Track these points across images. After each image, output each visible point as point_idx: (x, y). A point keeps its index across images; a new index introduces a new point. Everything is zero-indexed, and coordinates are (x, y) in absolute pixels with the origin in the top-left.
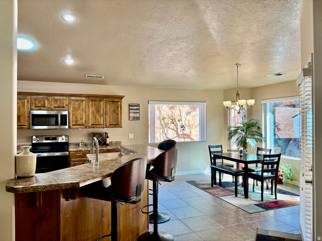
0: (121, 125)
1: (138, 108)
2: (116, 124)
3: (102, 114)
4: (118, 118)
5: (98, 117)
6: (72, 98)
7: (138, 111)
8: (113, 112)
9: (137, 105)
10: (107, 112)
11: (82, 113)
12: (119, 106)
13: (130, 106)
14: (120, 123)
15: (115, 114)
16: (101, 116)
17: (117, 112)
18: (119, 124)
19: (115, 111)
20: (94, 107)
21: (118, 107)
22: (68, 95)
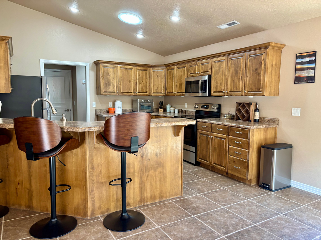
0: (263, 91)
1: (314, 58)
2: (256, 90)
3: (241, 76)
4: (259, 80)
5: (236, 81)
6: (215, 59)
7: (313, 65)
8: (254, 72)
9: (312, 53)
10: (247, 72)
11: (221, 77)
12: (263, 62)
13: (297, 57)
14: (262, 88)
15: (256, 75)
16: (239, 78)
17: (258, 71)
18: (261, 90)
19: (256, 69)
20: (233, 67)
21: (261, 63)
22: (211, 56)
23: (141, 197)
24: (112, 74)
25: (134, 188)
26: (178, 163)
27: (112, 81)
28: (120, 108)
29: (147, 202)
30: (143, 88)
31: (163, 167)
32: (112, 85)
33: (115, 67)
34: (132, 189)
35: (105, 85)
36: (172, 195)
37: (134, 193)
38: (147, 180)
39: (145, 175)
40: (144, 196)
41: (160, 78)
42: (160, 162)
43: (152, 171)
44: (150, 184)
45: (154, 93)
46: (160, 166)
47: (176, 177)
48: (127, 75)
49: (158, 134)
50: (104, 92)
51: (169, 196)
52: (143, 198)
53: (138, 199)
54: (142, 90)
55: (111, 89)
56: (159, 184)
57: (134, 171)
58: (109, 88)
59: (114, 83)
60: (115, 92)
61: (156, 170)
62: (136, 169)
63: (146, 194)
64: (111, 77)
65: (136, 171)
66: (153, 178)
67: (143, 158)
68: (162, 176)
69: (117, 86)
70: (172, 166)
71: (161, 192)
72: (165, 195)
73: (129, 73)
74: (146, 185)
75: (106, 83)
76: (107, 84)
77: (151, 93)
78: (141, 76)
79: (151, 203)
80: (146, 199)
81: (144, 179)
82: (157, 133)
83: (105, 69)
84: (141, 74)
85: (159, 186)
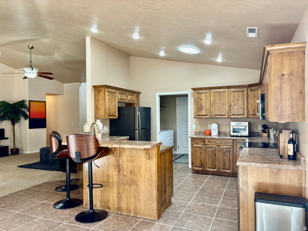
23: (119, 205)
24: (204, 99)
25: (113, 196)
26: (153, 186)
27: (204, 105)
28: (214, 131)
29: (123, 212)
30: (238, 110)
31: (137, 185)
32: (204, 109)
33: (208, 92)
34: (112, 196)
35: (198, 109)
36: (146, 216)
37: (113, 200)
38: (123, 193)
39: (121, 187)
40: (121, 206)
41: (256, 98)
42: (134, 180)
43: (127, 186)
44: (126, 197)
45: (251, 115)
46: (134, 184)
47: (150, 199)
48: (220, 99)
49: (133, 154)
50: (197, 115)
51: (144, 215)
52: (120, 207)
53: (116, 206)
54: (237, 112)
55: (203, 113)
56: (133, 200)
57: (113, 182)
58: (201, 112)
59: (206, 106)
60: (207, 115)
61: (131, 186)
62: (114, 180)
63: (123, 205)
64: (203, 102)
65: (115, 183)
66: (129, 193)
67: (120, 173)
68: (136, 194)
69: (209, 110)
70: (146, 187)
71: (135, 209)
72: (139, 213)
73: (222, 96)
74: (122, 196)
75: (198, 107)
76: (200, 109)
77: (249, 115)
78: (236, 98)
79: (127, 214)
80: (122, 209)
81: (121, 191)
82: (131, 153)
83: (198, 95)
84: (236, 96)
85: (133, 201)
